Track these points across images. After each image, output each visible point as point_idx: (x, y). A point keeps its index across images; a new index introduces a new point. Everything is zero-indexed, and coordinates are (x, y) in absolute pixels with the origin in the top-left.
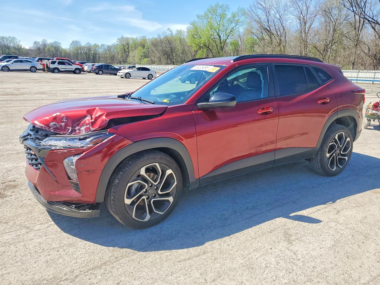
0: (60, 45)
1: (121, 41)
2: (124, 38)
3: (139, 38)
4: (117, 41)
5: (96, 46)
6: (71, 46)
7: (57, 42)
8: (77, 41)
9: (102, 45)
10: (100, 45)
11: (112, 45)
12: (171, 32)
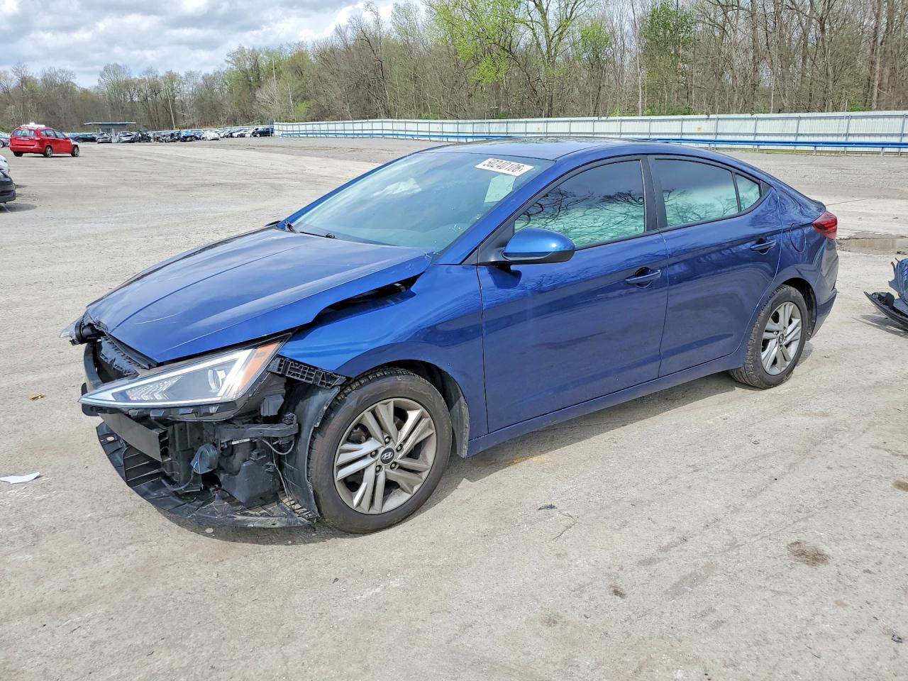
0: (72, 80)
1: (239, 60)
2: (247, 52)
3: (286, 50)
4: (227, 61)
5: (172, 78)
6: (102, 80)
7: (64, 72)
8: (116, 64)
9: (190, 74)
10: (182, 74)
11: (215, 74)
12: (377, 14)
